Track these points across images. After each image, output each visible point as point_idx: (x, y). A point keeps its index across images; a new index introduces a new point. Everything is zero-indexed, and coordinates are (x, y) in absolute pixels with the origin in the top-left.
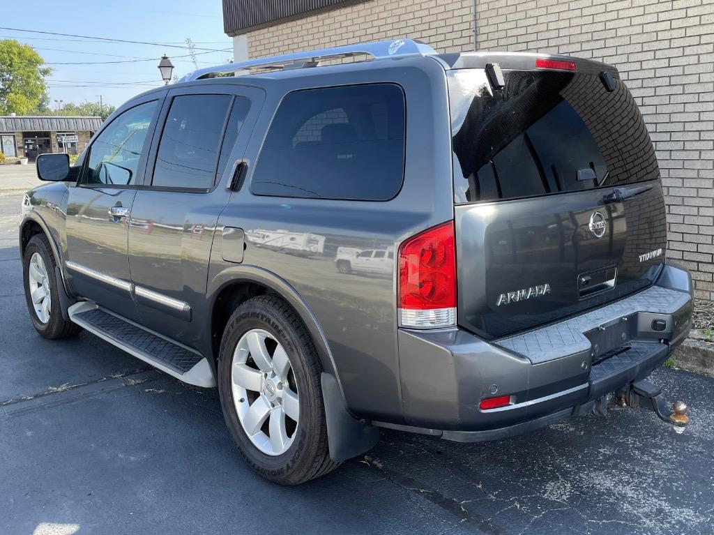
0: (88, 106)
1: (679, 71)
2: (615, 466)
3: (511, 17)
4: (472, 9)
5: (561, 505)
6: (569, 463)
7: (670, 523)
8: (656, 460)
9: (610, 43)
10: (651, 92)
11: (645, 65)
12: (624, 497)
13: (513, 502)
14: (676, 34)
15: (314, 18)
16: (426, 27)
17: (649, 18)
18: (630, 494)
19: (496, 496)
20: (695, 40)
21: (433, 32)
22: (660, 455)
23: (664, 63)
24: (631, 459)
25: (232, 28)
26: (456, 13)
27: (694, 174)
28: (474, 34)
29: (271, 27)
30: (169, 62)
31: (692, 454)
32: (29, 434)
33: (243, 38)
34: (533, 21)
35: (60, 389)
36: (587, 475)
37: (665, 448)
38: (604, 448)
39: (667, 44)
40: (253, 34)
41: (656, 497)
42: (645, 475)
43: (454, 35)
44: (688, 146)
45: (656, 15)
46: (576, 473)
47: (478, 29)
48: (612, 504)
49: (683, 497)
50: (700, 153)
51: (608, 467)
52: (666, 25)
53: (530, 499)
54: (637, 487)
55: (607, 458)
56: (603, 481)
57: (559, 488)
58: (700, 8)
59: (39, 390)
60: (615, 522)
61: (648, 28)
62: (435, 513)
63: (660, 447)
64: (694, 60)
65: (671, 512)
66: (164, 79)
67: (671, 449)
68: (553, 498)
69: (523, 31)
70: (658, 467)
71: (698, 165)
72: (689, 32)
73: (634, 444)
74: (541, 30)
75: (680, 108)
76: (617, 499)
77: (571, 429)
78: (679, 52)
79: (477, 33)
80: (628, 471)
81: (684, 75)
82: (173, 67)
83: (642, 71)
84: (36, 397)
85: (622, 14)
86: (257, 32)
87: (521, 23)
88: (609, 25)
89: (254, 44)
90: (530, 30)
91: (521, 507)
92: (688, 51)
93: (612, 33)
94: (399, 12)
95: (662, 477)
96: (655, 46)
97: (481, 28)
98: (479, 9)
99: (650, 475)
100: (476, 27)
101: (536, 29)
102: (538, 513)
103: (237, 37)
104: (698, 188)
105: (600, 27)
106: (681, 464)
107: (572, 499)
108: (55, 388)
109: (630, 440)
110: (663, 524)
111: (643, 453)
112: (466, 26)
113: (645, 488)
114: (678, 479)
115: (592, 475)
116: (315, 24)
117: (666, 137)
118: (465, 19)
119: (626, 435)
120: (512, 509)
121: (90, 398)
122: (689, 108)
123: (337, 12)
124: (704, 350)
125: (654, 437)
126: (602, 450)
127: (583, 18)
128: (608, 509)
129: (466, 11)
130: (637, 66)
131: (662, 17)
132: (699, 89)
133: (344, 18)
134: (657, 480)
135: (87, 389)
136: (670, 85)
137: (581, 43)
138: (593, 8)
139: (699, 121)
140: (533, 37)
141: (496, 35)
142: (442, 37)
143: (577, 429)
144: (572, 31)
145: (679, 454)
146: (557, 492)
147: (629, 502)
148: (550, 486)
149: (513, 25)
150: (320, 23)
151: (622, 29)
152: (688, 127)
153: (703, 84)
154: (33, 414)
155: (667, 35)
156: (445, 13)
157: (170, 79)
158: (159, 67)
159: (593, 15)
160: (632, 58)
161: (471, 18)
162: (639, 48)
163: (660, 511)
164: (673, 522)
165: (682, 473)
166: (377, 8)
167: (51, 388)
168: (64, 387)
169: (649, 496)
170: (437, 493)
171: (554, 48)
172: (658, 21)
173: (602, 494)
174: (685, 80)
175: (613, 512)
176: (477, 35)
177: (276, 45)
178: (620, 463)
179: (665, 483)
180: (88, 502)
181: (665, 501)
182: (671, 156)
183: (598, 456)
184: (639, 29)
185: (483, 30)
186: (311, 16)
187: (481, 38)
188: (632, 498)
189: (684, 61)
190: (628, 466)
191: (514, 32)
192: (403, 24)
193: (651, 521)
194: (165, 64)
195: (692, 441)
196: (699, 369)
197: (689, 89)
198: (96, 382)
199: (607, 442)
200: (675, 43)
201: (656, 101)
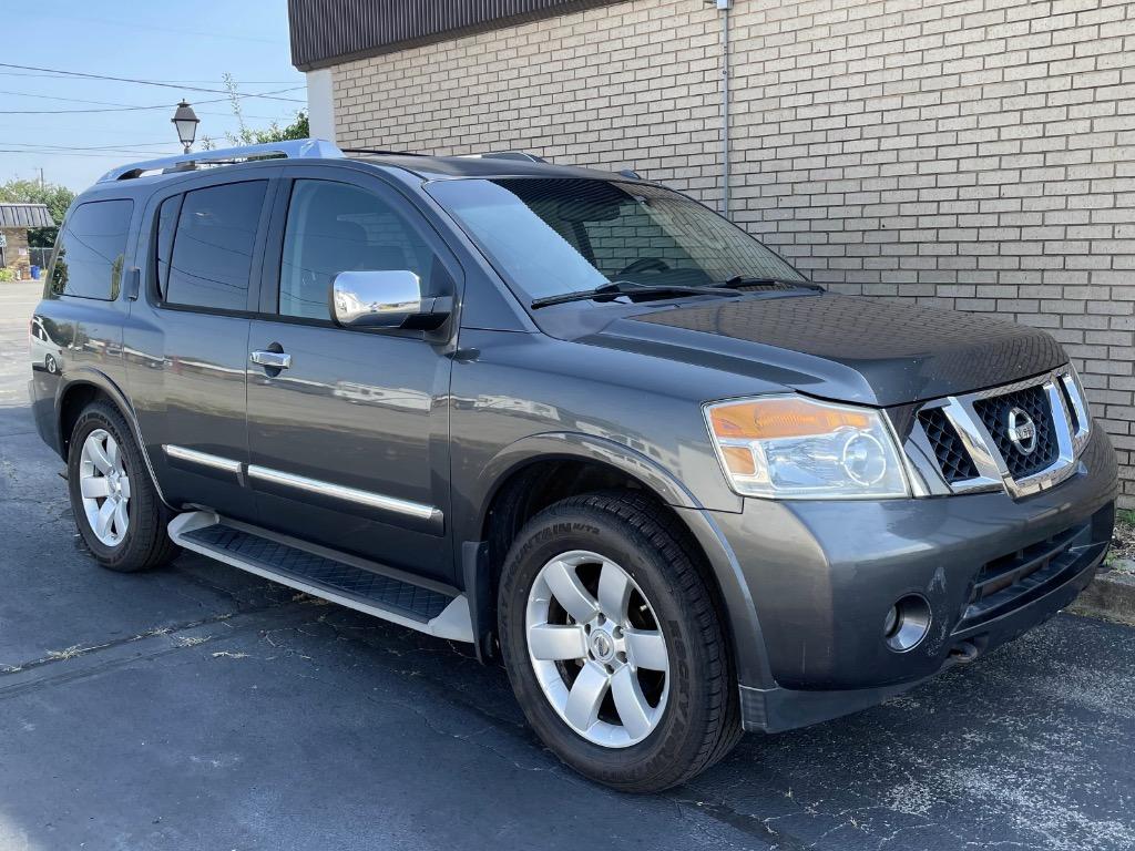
0: (19, 186)
1: (1059, 144)
2: (993, 760)
3: (786, 51)
4: (722, 36)
5: (919, 820)
6: (920, 756)
7: (1091, 843)
8: (1054, 749)
9: (949, 97)
10: (1013, 176)
11: (1005, 134)
12: (1014, 805)
13: (846, 817)
14: (1056, 84)
15: (450, 44)
16: (644, 63)
17: (1014, 59)
18: (1022, 801)
19: (816, 808)
20: (1088, 96)
21: (655, 72)
22: (1058, 742)
23: (1036, 131)
24: (1015, 748)
25: (307, 56)
26: (694, 42)
27: (1080, 308)
28: (724, 77)
29: (375, 56)
30: (191, 112)
31: (1107, 739)
32: (29, 727)
33: (325, 76)
34: (824, 58)
35: (65, 654)
36: (952, 774)
37: (1063, 730)
38: (970, 732)
39: (1041, 100)
40: (342, 67)
41: (1063, 805)
42: (1041, 772)
43: (690, 79)
44: (1071, 263)
45: (1025, 53)
46: (934, 772)
47: (731, 69)
48: (998, 816)
49: (1105, 803)
50: (1090, 274)
51: (980, 761)
52: (1041, 70)
53: (871, 813)
54: (1032, 791)
55: (979, 749)
56: (978, 784)
57: (912, 795)
58: (1096, 44)
59: (30, 657)
60: (1009, 844)
61: (1011, 74)
62: (728, 838)
63: (1057, 731)
64: (1084, 126)
65: (1090, 827)
66: (182, 141)
67: (1071, 732)
68: (906, 810)
69: (806, 74)
70: (1059, 760)
71: (1087, 293)
72: (1078, 82)
73: (1015, 726)
74: (837, 73)
75: (1060, 203)
76: (1005, 809)
77: (916, 705)
78: (1061, 114)
79: (729, 77)
80: (1013, 767)
81: (1067, 150)
82: (197, 121)
83: (1000, 143)
84: (26, 667)
85: (970, 51)
86: (349, 66)
87: (803, 62)
88: (949, 68)
89: (343, 85)
90: (818, 73)
91: (859, 824)
92: (1074, 112)
93: (953, 82)
94: (596, 37)
95: (1067, 775)
96: (1022, 103)
97: (736, 68)
98: (734, 36)
99: (1048, 771)
100: (728, 66)
101: (828, 71)
102: (885, 833)
103: (314, 74)
104: (1084, 330)
105: (934, 70)
106: (1091, 755)
107: (936, 810)
108: (58, 653)
109: (1009, 721)
110: (1082, 845)
111: (1031, 739)
112: (712, 63)
113: (1044, 792)
114: (1090, 778)
115: (960, 774)
116: (452, 55)
117: (1036, 249)
118: (710, 52)
119: (1001, 712)
120: (846, 828)
121: (122, 668)
122: (1074, 202)
123: (490, 36)
124: (1102, 582)
125: (1044, 715)
126: (968, 736)
127: (906, 55)
128: (995, 824)
129: (712, 39)
130: (993, 135)
131: (1035, 56)
132: (1091, 172)
133: (502, 45)
134: (1061, 779)
135: (113, 654)
136: (1045, 166)
137: (902, 96)
138: (923, 40)
139: (1090, 224)
140: (823, 85)
141: (762, 80)
142: (671, 81)
143: (923, 704)
144: (888, 76)
145: (1086, 740)
146: (910, 800)
147: (1024, 814)
148: (898, 791)
149: (790, 63)
150: (461, 53)
151: (969, 75)
152: (1072, 232)
153: (1097, 166)
154: (30, 696)
155: (1043, 86)
156: (677, 42)
157: (192, 142)
158: (175, 120)
159: (922, 51)
160: (985, 122)
161: (720, 50)
162: (995, 105)
163: (1073, 826)
164: (1096, 842)
165: (1096, 769)
166: (559, 30)
167: (50, 653)
168: (72, 651)
169: (1052, 804)
170: (725, 807)
171: (856, 103)
172: (1028, 64)
173: (979, 803)
174: (1068, 159)
175: (1002, 828)
176: (729, 79)
177: (383, 87)
178: (999, 754)
179: (1072, 784)
180: (156, 834)
181: (1079, 811)
182: (1043, 278)
183: (963, 746)
184: (996, 76)
185: (739, 71)
186: (443, 40)
187: (735, 84)
188: (1028, 807)
189: (1068, 128)
190: (1012, 759)
191: (792, 76)
192: (605, 58)
193: (1062, 841)
194: (185, 116)
195: (1102, 720)
196: (1093, 611)
197: (1074, 173)
198: (124, 641)
199: (974, 724)
200: (1056, 99)
201: (1022, 190)
